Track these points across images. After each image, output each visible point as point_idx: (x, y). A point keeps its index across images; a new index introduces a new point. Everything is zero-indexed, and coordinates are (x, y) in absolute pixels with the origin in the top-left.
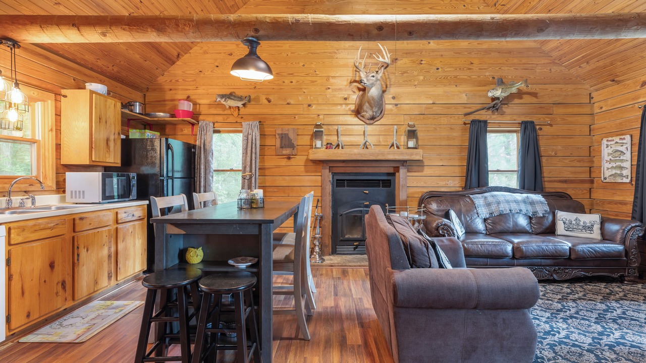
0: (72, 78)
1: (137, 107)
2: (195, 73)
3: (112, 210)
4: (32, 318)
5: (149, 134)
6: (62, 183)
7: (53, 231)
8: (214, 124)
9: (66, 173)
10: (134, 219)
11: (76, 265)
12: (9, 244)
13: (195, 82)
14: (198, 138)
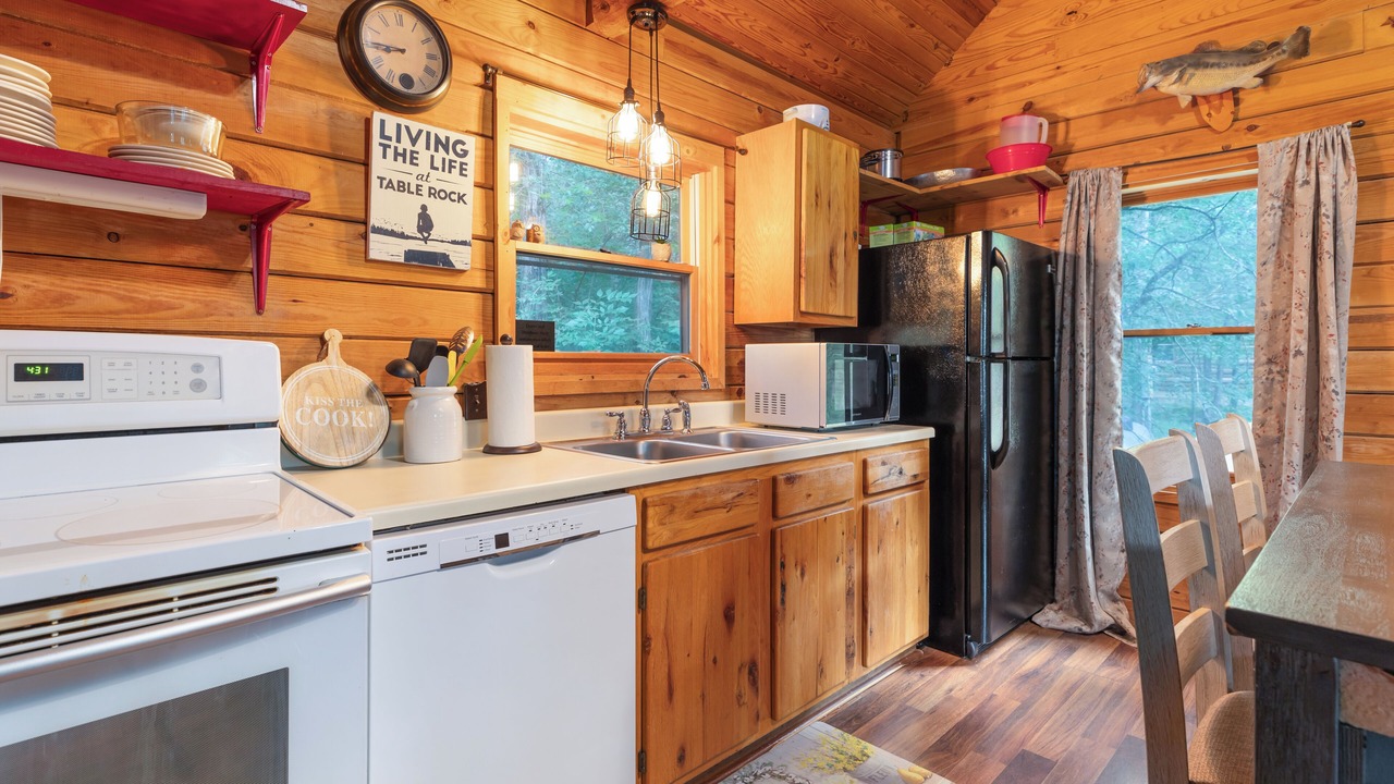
0: (756, 106)
1: (889, 162)
2: (1048, 27)
3: (854, 454)
4: (688, 765)
5: (919, 230)
6: (736, 372)
7: (731, 513)
8: (1125, 174)
9: (747, 346)
10: (903, 483)
11: (779, 616)
12: (643, 547)
13: (1051, 53)
14: (1064, 229)
